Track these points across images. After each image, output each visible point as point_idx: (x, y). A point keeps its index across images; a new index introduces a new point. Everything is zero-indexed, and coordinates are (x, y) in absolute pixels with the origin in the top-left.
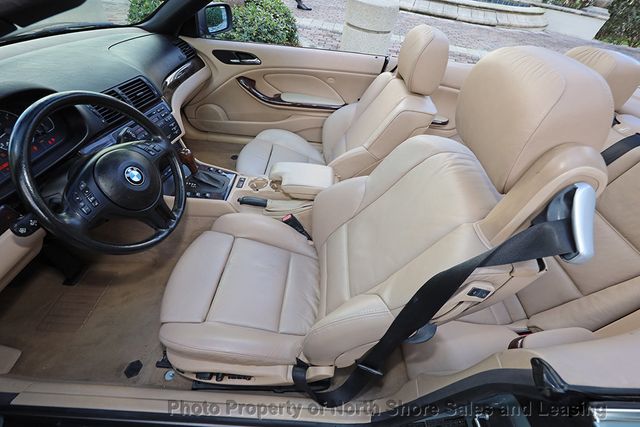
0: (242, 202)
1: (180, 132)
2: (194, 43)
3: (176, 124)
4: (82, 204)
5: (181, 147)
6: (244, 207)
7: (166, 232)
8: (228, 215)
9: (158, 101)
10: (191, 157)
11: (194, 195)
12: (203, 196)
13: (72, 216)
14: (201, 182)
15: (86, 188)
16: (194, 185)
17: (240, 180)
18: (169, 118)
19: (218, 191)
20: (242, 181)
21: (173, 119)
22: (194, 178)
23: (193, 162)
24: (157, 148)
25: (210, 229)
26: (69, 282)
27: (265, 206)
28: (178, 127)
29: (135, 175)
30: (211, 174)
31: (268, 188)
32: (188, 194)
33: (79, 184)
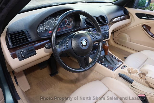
0: (120, 75)
1: (108, 38)
2: (129, 9)
3: (108, 34)
4: (64, 45)
5: (106, 43)
6: (120, 78)
7: (83, 70)
8: (110, 78)
9: (106, 24)
10: (108, 48)
11: (101, 63)
12: (105, 65)
13: (59, 47)
14: (107, 60)
15: (68, 41)
16: (103, 59)
17: (124, 66)
18: (107, 31)
19: (112, 66)
20: (125, 67)
21: (108, 32)
22: (104, 57)
23: (107, 50)
24: (97, 37)
25: (100, 80)
26: (51, 75)
27: (131, 83)
28: (108, 36)
29: (84, 43)
30: (112, 58)
31: (137, 75)
32: (99, 62)
33: (67, 38)
